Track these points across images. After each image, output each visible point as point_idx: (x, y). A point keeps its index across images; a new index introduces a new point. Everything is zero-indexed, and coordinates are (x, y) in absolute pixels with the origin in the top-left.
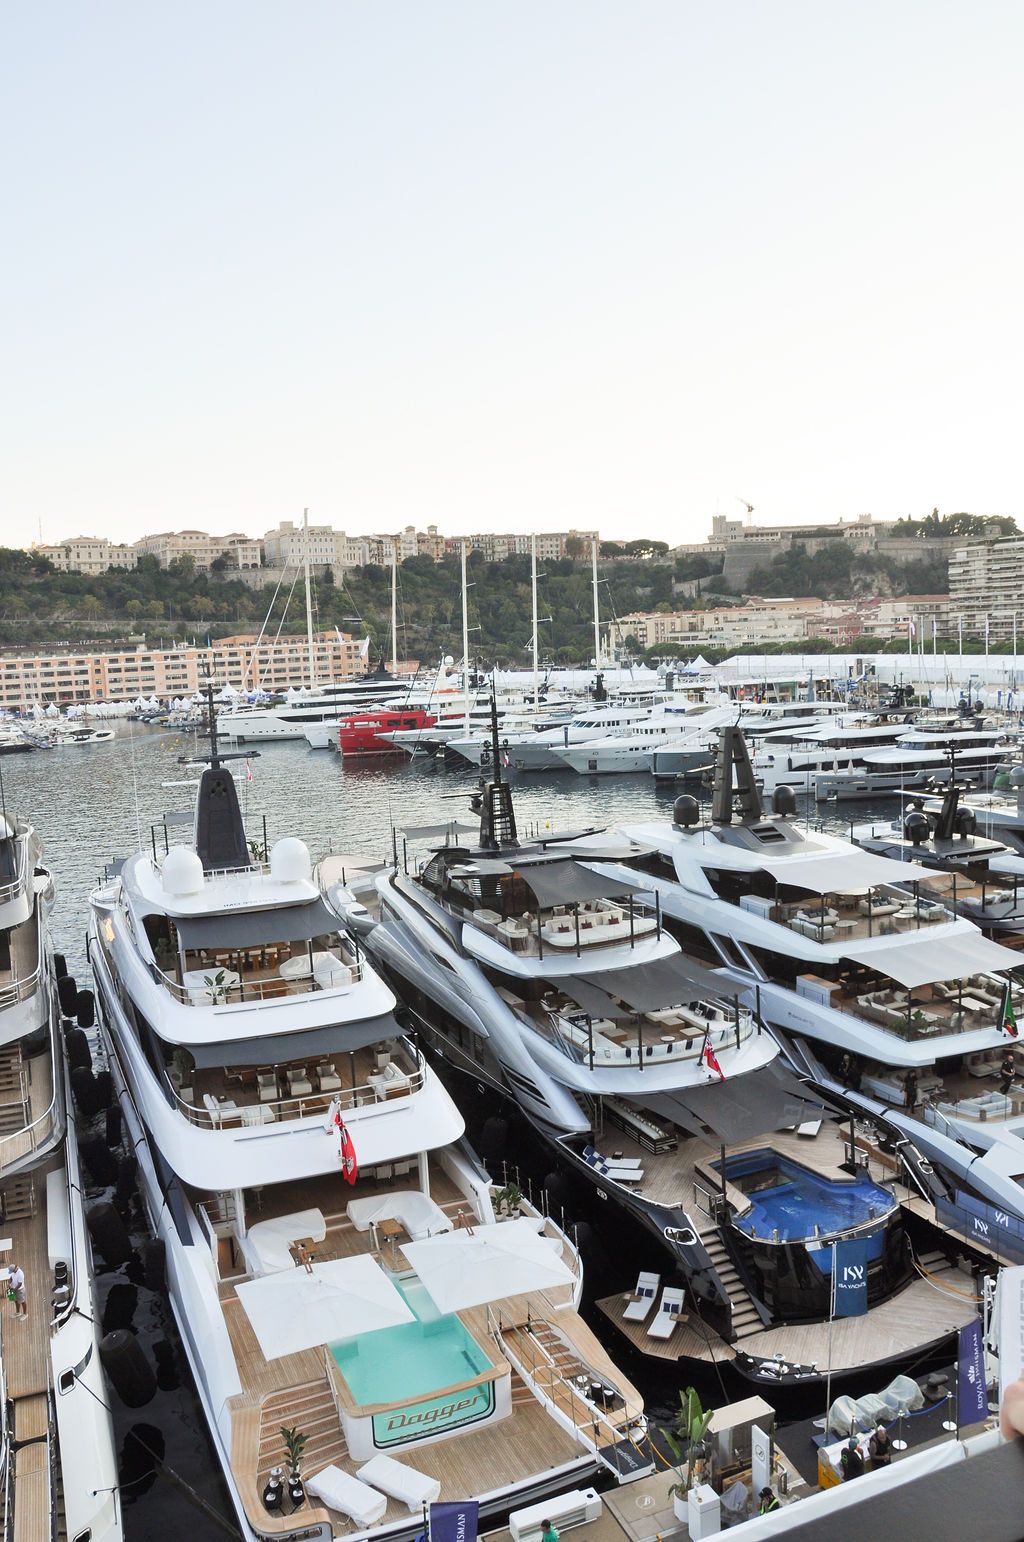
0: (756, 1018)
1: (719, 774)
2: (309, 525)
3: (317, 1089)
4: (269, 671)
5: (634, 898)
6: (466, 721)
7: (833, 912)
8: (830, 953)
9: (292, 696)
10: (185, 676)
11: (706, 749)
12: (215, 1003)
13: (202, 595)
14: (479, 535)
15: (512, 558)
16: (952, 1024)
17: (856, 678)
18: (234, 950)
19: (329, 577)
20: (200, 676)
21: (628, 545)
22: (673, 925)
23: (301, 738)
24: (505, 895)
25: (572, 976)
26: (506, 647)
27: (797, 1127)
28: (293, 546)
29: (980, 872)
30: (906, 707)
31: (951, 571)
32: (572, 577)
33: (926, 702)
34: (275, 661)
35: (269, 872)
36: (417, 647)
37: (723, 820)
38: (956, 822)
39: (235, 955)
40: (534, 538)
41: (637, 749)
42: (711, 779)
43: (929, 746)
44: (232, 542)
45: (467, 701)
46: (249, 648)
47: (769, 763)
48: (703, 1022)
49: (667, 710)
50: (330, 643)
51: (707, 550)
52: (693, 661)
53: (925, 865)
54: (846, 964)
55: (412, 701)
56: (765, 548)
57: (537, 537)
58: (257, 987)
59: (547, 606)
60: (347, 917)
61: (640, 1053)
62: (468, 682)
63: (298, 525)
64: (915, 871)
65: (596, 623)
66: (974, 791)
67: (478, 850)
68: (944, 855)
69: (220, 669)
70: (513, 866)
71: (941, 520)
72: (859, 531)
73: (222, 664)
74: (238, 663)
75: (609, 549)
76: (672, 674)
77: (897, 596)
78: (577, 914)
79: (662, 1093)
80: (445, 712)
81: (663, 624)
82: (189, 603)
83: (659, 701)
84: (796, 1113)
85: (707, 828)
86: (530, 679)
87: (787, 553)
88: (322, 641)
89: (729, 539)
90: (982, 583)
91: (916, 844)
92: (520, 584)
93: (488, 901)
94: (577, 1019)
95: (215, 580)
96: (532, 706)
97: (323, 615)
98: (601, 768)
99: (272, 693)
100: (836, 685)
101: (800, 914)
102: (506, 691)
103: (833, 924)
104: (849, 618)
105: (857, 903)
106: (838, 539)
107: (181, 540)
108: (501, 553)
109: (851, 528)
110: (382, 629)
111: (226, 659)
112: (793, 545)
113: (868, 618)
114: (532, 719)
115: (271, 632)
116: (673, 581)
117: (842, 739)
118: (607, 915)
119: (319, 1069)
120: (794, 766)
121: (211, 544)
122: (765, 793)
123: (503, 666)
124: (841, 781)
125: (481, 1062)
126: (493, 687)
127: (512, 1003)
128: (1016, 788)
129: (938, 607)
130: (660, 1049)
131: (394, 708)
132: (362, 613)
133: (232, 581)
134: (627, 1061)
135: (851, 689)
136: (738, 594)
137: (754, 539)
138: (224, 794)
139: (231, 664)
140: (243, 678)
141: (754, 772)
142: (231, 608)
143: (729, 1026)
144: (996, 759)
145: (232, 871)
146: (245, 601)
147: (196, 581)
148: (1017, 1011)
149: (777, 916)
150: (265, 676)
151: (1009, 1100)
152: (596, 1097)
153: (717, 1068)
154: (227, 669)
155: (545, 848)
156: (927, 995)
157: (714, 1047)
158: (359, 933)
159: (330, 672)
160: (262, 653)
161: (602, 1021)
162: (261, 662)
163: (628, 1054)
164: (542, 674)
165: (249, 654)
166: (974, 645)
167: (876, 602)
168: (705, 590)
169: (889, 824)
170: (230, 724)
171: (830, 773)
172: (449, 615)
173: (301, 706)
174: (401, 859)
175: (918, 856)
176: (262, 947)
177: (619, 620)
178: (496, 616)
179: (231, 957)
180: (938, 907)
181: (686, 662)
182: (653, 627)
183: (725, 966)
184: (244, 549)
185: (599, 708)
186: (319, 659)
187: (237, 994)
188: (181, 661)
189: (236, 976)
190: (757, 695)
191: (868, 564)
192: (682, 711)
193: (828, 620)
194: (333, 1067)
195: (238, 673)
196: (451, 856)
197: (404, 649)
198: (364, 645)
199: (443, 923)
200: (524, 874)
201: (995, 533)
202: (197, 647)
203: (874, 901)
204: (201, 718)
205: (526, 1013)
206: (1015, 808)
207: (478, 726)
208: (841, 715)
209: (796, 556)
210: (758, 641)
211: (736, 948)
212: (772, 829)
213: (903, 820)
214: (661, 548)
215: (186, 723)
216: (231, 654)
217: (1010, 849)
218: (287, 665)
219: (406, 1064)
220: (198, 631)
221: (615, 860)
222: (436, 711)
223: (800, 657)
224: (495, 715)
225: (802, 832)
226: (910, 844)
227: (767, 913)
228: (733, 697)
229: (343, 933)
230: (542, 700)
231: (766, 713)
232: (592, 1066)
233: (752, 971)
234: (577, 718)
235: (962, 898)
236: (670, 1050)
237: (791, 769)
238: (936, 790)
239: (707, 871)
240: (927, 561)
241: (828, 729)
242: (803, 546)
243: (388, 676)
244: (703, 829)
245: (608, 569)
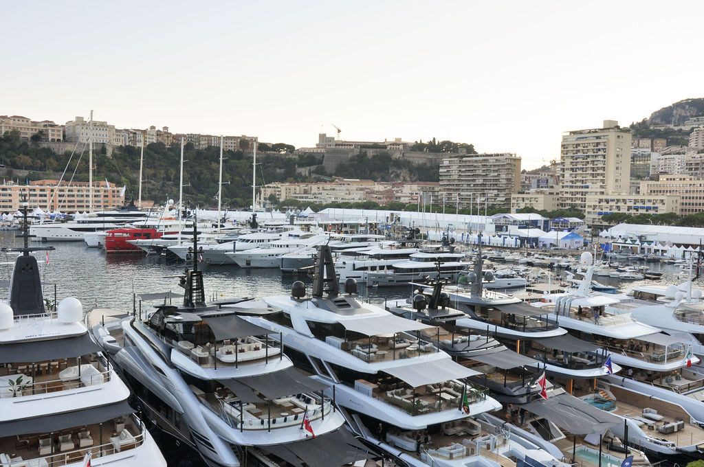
0: (333, 403)
1: (317, 270)
2: (94, 120)
3: (77, 447)
4: (64, 201)
5: (268, 336)
6: (179, 236)
7: (375, 346)
8: (373, 368)
9: (78, 216)
10: (10, 201)
11: (310, 257)
12: (15, 395)
13: (24, 154)
14: (191, 134)
15: (209, 148)
16: (436, 407)
17: (390, 223)
18: (31, 364)
19: (104, 150)
20: (20, 201)
21: (273, 145)
22: (289, 352)
23: (82, 241)
24: (197, 333)
25: (233, 379)
26: (204, 196)
27: (354, 463)
28: (83, 131)
29: (451, 327)
30: (415, 240)
31: (441, 170)
32: (242, 161)
33: (426, 237)
34: (68, 196)
35: (57, 317)
36: (153, 193)
37: (318, 295)
38: (440, 300)
39: (30, 366)
40: (222, 138)
41: (273, 255)
42: (312, 273)
43: (426, 260)
44: (45, 126)
45: (180, 225)
46: (53, 188)
47: (343, 266)
48: (304, 405)
49: (290, 235)
50: (102, 188)
51: (315, 151)
52: (305, 210)
53: (423, 322)
54: (381, 374)
55: (149, 223)
56: (345, 152)
57: (224, 138)
58: (43, 386)
59: (228, 176)
60: (104, 344)
61: (269, 422)
62: (181, 215)
63: (87, 119)
64: (418, 325)
65: (254, 186)
66: (449, 284)
67: (183, 308)
68: (433, 317)
69: (32, 198)
70: (202, 317)
71: (437, 144)
72: (395, 147)
73: (35, 195)
74: (45, 196)
75: (263, 147)
76: (293, 216)
77: (413, 182)
78: (236, 344)
79: (281, 445)
80: (167, 230)
81: (290, 189)
82: (16, 158)
83: (286, 230)
84: (353, 455)
85: (310, 300)
86: (216, 215)
87: (357, 156)
88: (98, 186)
89: (327, 147)
90: (456, 177)
91: (419, 311)
92: (213, 163)
93: (187, 336)
94: (234, 403)
95: (33, 147)
96: (216, 229)
97: (99, 172)
98: (252, 265)
99: (66, 214)
100: (379, 226)
101: (358, 347)
102: (203, 221)
103: (375, 353)
104: (387, 191)
105: (388, 342)
106: (384, 150)
107: (12, 121)
108: (203, 145)
109: (391, 145)
110: (134, 182)
111: (38, 192)
112: (360, 152)
113: (397, 192)
114: (216, 237)
115: (67, 179)
116: (297, 166)
117: (382, 255)
118: (253, 345)
119: (79, 434)
120: (356, 267)
121: (32, 126)
122: (340, 281)
123: (201, 207)
124: (380, 277)
125: (179, 428)
126: (195, 218)
127: (198, 394)
128: (470, 283)
129: (433, 188)
130: (280, 420)
131: (138, 226)
132: (122, 173)
133: (44, 148)
134: (262, 427)
135: (387, 229)
136: (330, 176)
137: (340, 147)
138: (31, 271)
139: (41, 195)
140: (48, 204)
141: (336, 270)
142: (43, 164)
143: (318, 407)
144: (461, 268)
145: (32, 316)
146: (52, 160)
147: (21, 146)
148: (469, 400)
149: (346, 348)
150: (62, 204)
151: (465, 448)
152: (243, 447)
153: (311, 431)
154: (38, 198)
155: (220, 308)
156: (423, 391)
157: (310, 419)
158: (110, 353)
159: (101, 204)
160: (60, 191)
161: (248, 404)
162: (60, 196)
163: (262, 423)
164: (223, 212)
165: (52, 191)
166: (451, 209)
167: (402, 184)
168: (313, 172)
169: (405, 300)
170: (37, 231)
171: (375, 272)
172: (172, 177)
173: (83, 222)
174: (138, 311)
175: (420, 317)
176: (49, 361)
177: (266, 186)
178: (199, 179)
179: (28, 367)
180: (430, 345)
181: (301, 210)
182: (284, 190)
183: (317, 374)
184: (53, 130)
185: (253, 232)
186: (95, 196)
187: (31, 390)
188: (9, 192)
189: (30, 379)
190: (338, 229)
191: (398, 164)
192: (298, 236)
193: (377, 192)
194: (89, 433)
195: (45, 201)
196: (166, 310)
197: (145, 194)
198: (123, 190)
199: (160, 348)
200: (207, 321)
201: (464, 152)
202: (19, 184)
203: (397, 341)
204: (19, 226)
205: (206, 399)
206: (470, 294)
207: (186, 239)
208: (381, 242)
209: (361, 157)
210: (340, 201)
211: (323, 365)
212: (345, 301)
213: (412, 299)
214: (291, 148)
215: (9, 228)
216: (41, 190)
217: (466, 315)
218: (76, 199)
219: (134, 430)
220: (20, 175)
221: (259, 315)
222: (162, 229)
223: (361, 211)
224: (196, 233)
225: (359, 302)
226: (416, 311)
227: (340, 346)
228: (326, 230)
229: (100, 353)
230: (222, 226)
231: (343, 239)
232: (242, 430)
233: (331, 377)
234: (241, 237)
235: (442, 340)
236: (285, 420)
237: (354, 269)
238: (430, 283)
239: (308, 323)
240: (429, 165)
241: (374, 249)
242: (366, 152)
243: (136, 209)
244: (307, 300)
245: (262, 158)
